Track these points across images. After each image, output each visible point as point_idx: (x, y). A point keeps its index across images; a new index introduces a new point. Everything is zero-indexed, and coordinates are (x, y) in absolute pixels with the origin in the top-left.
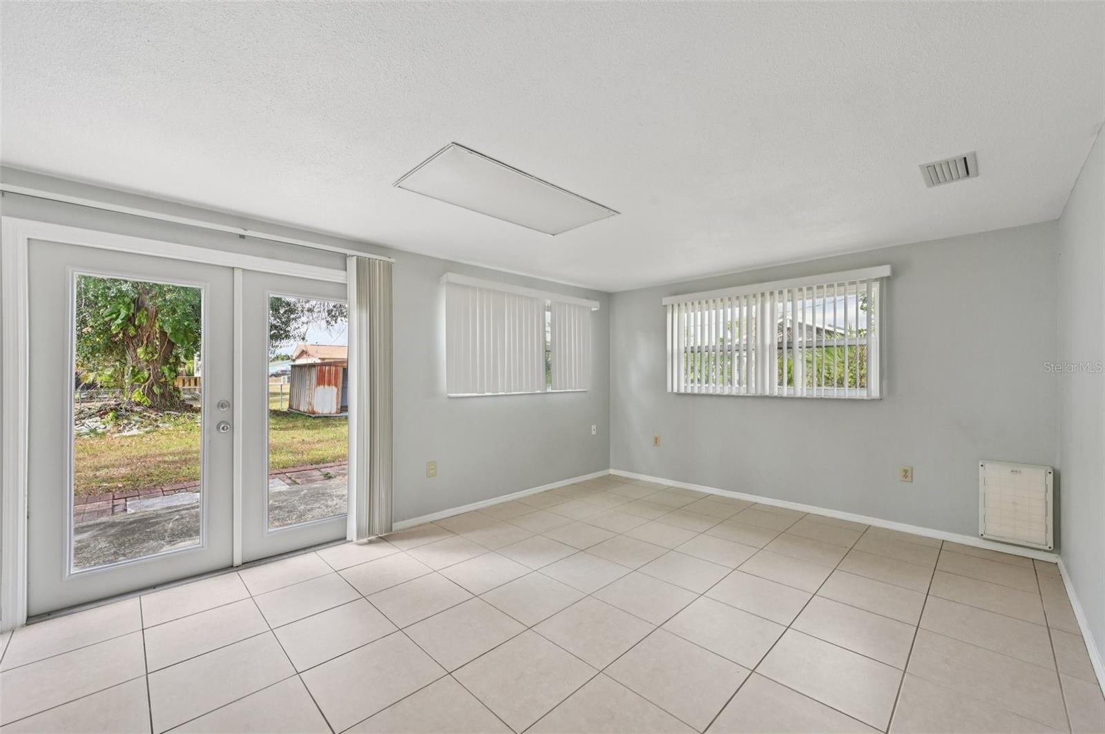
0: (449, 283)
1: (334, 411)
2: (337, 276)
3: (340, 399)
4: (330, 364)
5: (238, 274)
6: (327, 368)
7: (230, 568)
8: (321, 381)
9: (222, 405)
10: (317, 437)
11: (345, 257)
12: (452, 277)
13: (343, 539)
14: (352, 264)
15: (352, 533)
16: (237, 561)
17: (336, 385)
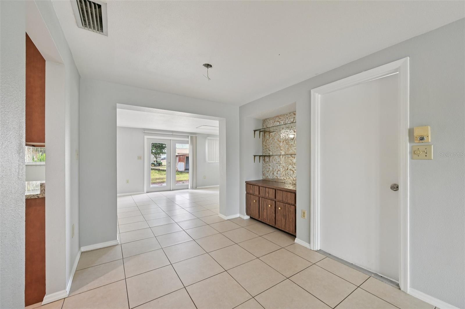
0: (208, 139)
1: (183, 170)
2: (187, 139)
3: (185, 167)
4: (182, 155)
5: (171, 141)
6: (181, 157)
7: (170, 190)
8: (179, 161)
9: (169, 163)
10: (179, 176)
11: (188, 136)
12: (208, 138)
13: (188, 189)
14: (190, 137)
15: (190, 188)
16: (171, 189)
17: (184, 162)
